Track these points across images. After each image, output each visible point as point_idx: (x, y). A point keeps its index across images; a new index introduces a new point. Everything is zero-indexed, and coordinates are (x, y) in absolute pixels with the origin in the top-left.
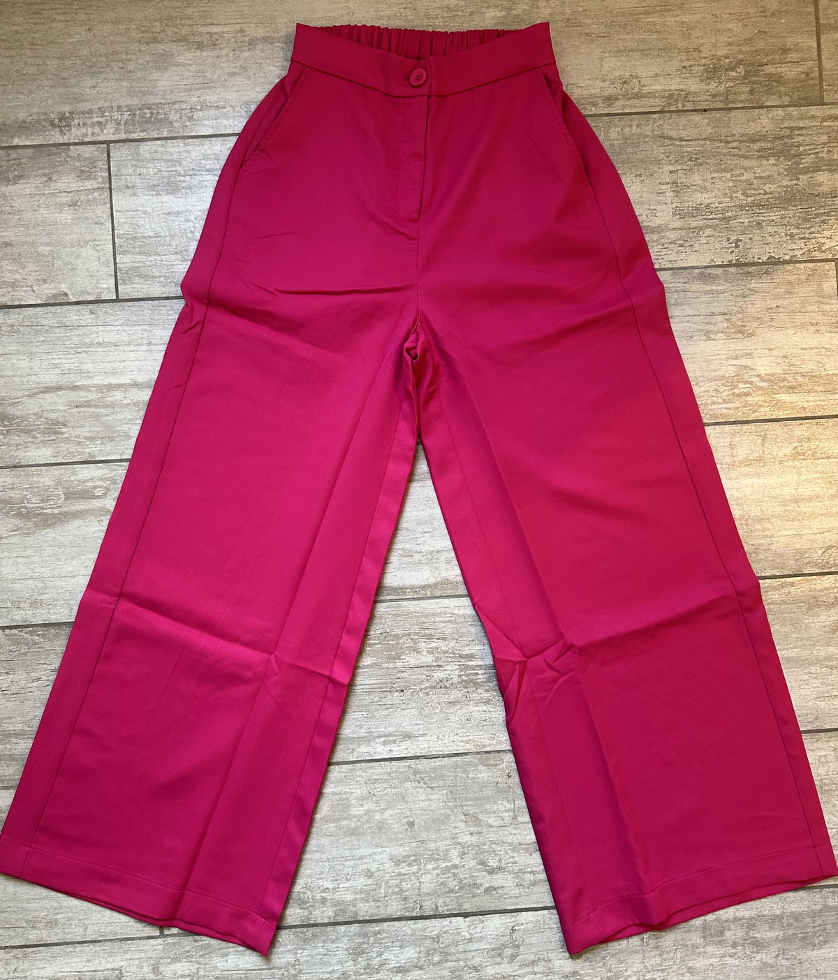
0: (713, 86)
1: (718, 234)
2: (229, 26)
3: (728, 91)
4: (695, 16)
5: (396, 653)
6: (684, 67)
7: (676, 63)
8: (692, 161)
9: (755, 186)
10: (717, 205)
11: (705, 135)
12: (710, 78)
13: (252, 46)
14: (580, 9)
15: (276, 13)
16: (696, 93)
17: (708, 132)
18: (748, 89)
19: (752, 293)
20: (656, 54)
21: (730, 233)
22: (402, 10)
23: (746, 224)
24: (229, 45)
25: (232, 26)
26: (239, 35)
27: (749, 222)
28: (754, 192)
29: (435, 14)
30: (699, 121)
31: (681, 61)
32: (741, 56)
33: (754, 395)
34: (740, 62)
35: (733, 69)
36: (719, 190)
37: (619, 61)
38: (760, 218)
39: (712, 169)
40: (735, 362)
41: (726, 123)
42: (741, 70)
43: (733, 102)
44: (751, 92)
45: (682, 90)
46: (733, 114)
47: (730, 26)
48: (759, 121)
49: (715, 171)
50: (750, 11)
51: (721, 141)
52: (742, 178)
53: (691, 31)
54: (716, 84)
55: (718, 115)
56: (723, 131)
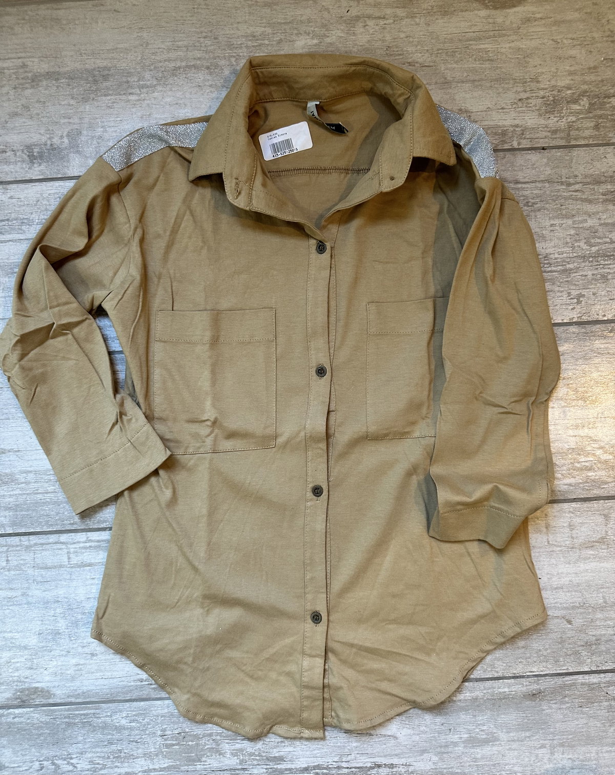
0: (552, 121)
1: (557, 289)
2: (9, 61)
3: (570, 126)
4: (533, 42)
5: (197, 755)
6: (520, 100)
7: (511, 96)
8: (529, 206)
9: (600, 234)
10: (556, 256)
11: (543, 176)
12: (549, 112)
13: (35, 83)
14: (402, 35)
15: (61, 46)
16: (533, 128)
17: (547, 173)
18: (592, 124)
19: (595, 354)
20: (488, 85)
21: (572, 287)
22: (202, 40)
23: (590, 277)
24: (11, 82)
25: (13, 60)
26: (21, 70)
27: (593, 275)
28: (599, 241)
29: (239, 43)
30: (538, 160)
31: (517, 92)
32: (585, 87)
33: (596, 469)
34: (584, 93)
35: (575, 101)
36: (559, 239)
37: (446, 94)
38: (605, 270)
39: (551, 215)
40: (576, 432)
41: (567, 162)
42: (585, 102)
43: (575, 139)
44: (597, 127)
45: (517, 126)
46: (575, 152)
47: (573, 52)
48: (605, 160)
49: (553, 218)
50: (596, 35)
51: (562, 183)
52: (585, 225)
53: (527, 59)
54: (556, 119)
55: (558, 153)
56: (564, 172)
